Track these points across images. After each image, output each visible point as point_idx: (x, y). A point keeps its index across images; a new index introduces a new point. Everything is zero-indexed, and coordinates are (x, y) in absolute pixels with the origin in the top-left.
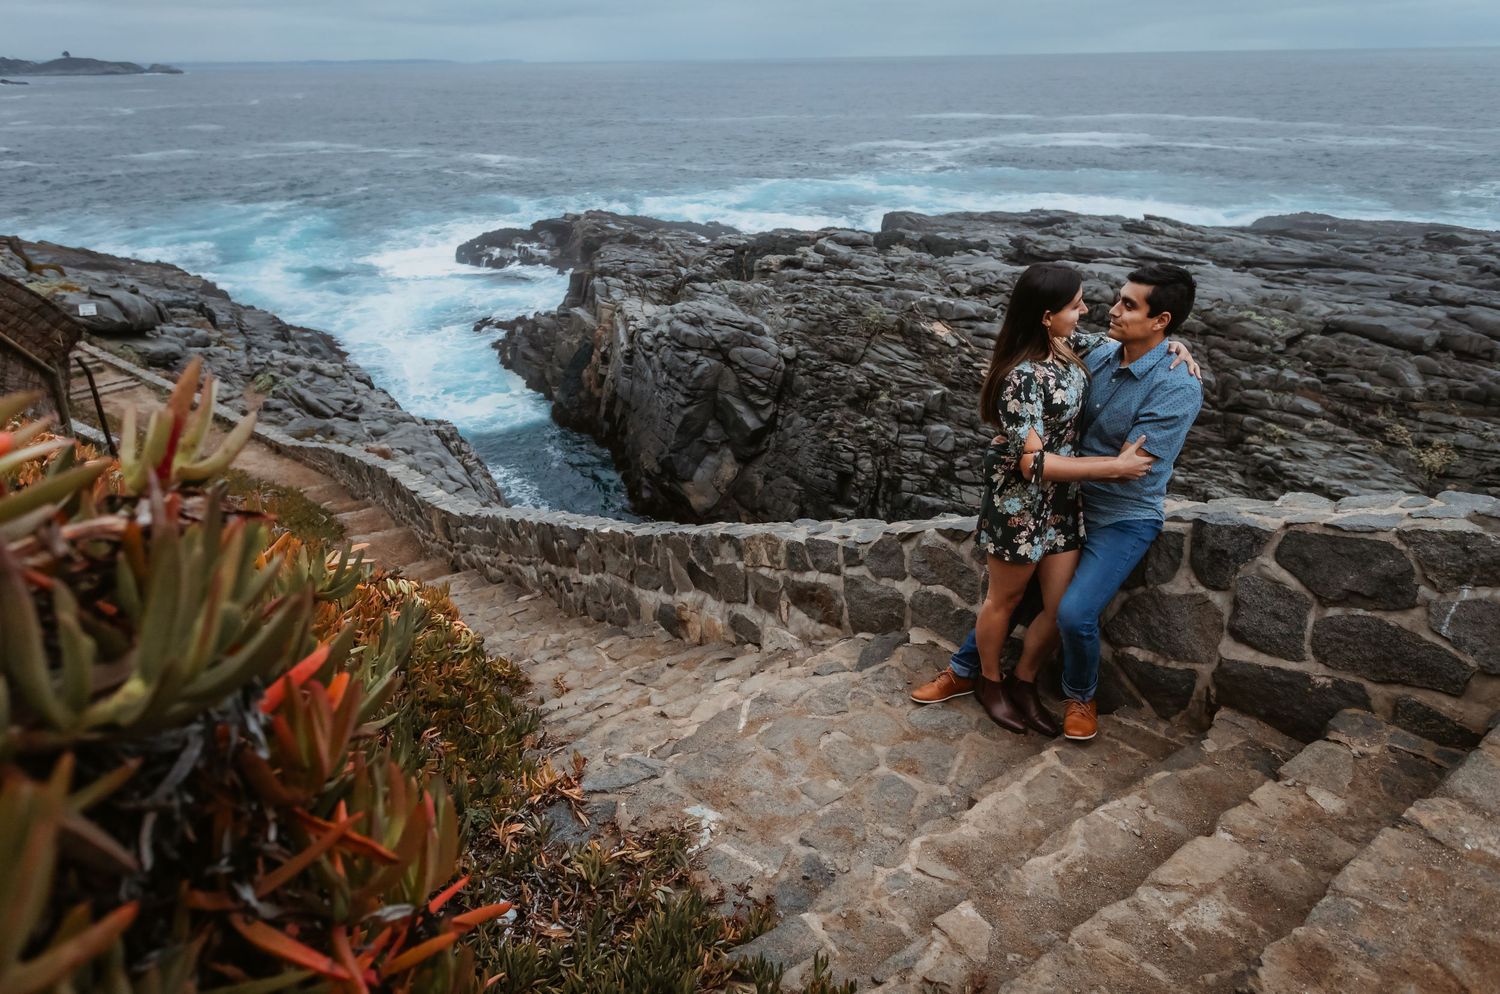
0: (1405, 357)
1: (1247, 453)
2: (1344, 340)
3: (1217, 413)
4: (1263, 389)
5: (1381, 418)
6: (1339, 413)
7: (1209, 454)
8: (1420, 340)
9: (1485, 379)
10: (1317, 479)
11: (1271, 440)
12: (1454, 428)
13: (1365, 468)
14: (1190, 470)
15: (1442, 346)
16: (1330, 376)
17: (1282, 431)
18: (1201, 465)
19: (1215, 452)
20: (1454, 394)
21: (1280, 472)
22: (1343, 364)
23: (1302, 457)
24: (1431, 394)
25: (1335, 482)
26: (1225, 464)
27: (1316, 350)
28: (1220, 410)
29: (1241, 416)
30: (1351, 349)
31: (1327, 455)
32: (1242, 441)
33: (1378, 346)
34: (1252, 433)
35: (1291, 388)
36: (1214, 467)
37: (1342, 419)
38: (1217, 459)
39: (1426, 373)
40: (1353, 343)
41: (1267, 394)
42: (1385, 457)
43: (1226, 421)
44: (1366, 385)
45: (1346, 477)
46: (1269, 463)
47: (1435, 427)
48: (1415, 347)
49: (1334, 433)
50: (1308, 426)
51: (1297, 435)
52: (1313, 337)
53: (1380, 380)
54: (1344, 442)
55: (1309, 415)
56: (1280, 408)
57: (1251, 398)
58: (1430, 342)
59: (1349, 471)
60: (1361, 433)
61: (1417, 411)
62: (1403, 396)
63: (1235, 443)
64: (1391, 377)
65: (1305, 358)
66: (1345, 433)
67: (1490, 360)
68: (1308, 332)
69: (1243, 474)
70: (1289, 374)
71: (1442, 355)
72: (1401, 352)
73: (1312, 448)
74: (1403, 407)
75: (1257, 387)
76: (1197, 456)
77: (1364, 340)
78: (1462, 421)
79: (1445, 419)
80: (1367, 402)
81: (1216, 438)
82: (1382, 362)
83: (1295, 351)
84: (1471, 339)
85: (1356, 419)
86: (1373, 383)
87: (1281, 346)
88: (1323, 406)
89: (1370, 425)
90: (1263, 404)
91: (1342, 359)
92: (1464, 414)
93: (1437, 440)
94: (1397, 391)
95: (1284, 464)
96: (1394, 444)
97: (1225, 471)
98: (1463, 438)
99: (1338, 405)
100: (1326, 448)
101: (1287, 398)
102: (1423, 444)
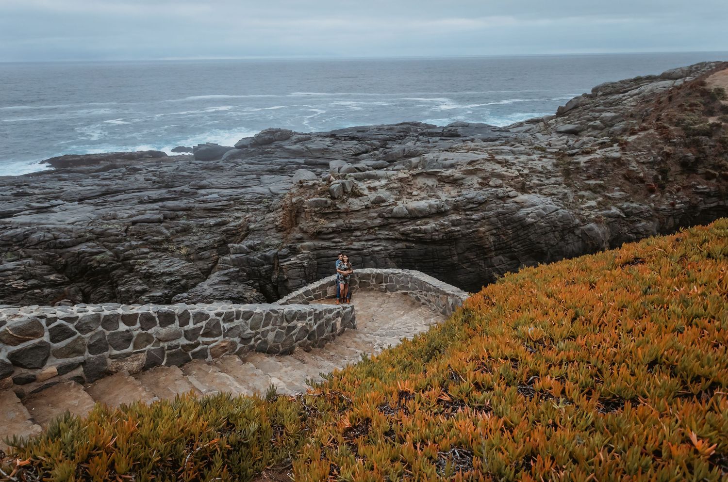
0: (159, 225)
1: (137, 272)
2: (140, 226)
3: (120, 263)
4: (129, 250)
5: (165, 246)
6: (154, 249)
7: (126, 278)
8: (160, 219)
9: (181, 225)
10: (162, 271)
11: (141, 265)
12: (183, 241)
13: (171, 262)
14: (124, 285)
15: (165, 217)
16: (145, 238)
17: (143, 261)
18: (126, 282)
19: (128, 276)
20: (177, 232)
21: (151, 273)
22: (145, 233)
23: (153, 267)
24: (172, 234)
25: (166, 270)
26: (133, 278)
27: (135, 231)
28: (120, 262)
29: (128, 261)
30: (145, 228)
31: (159, 263)
32: (133, 269)
33: (151, 224)
34: (135, 265)
35: (137, 247)
36: (130, 281)
37: (156, 250)
38: (129, 278)
39: (167, 228)
40: (143, 226)
41: (131, 252)
42: (172, 256)
43: (124, 265)
44: (155, 238)
45: (168, 267)
46: (147, 272)
47: (179, 243)
48: (160, 221)
49: (157, 255)
50: (149, 256)
51: (148, 260)
52: (131, 227)
53: (158, 235)
54: (161, 257)
55: (147, 253)
56: (138, 254)
57: (128, 255)
58: (162, 218)
59: (168, 265)
60: (163, 252)
61: (172, 240)
62: (166, 237)
63: (131, 270)
64: (160, 233)
65: (133, 235)
66: (160, 254)
67: (178, 218)
68: (128, 226)
69: (140, 279)
70: (134, 243)
71: (167, 221)
72: (157, 224)
73: (154, 262)
74: (168, 240)
75: (127, 251)
76: (123, 280)
77: (146, 224)
78: (183, 238)
79: (180, 239)
80: (159, 243)
81: (125, 271)
82: (155, 229)
83: (129, 234)
84: (171, 214)
85: (159, 249)
86: (157, 236)
87: (124, 234)
88: (149, 248)
89: (164, 249)
90: (132, 255)
91: (144, 232)
92: (182, 236)
93: (181, 246)
94: (164, 236)
95: (151, 271)
96: (172, 252)
97: (135, 280)
98: (187, 243)
99: (152, 246)
100: (158, 260)
101: (138, 250)
102: (179, 248)
